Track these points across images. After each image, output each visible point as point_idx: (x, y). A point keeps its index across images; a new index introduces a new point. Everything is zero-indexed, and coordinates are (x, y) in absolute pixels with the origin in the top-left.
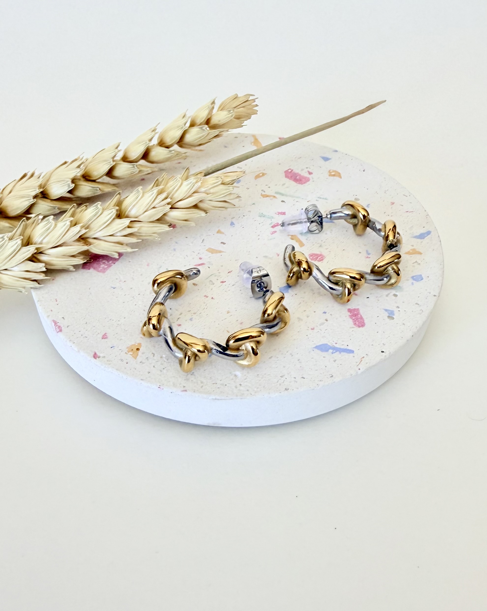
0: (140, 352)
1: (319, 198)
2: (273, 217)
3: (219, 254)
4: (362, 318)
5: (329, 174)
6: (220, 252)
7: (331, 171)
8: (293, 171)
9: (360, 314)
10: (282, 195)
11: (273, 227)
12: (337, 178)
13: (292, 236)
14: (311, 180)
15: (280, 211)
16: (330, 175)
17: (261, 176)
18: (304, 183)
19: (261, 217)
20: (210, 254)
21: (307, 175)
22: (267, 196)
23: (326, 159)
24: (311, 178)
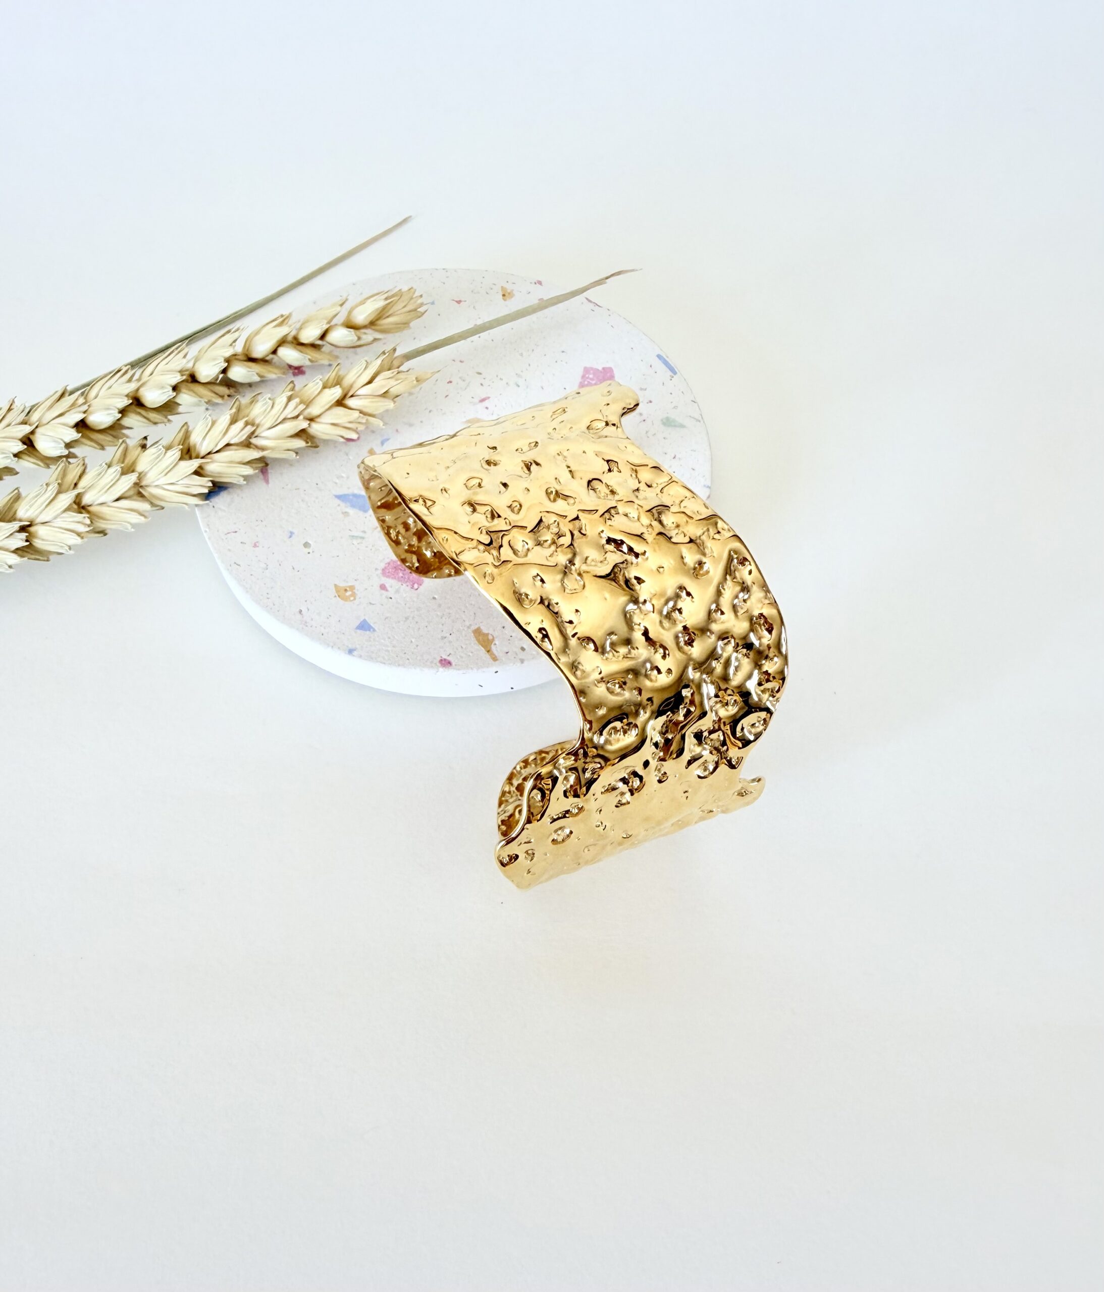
0: (501, 294)
1: (363, 538)
5: (355, 591)
7: (352, 598)
8: (410, 586)
12: (342, 584)
14: (380, 572)
16: (352, 588)
18: (389, 564)
23: (364, 626)
24: (381, 576)
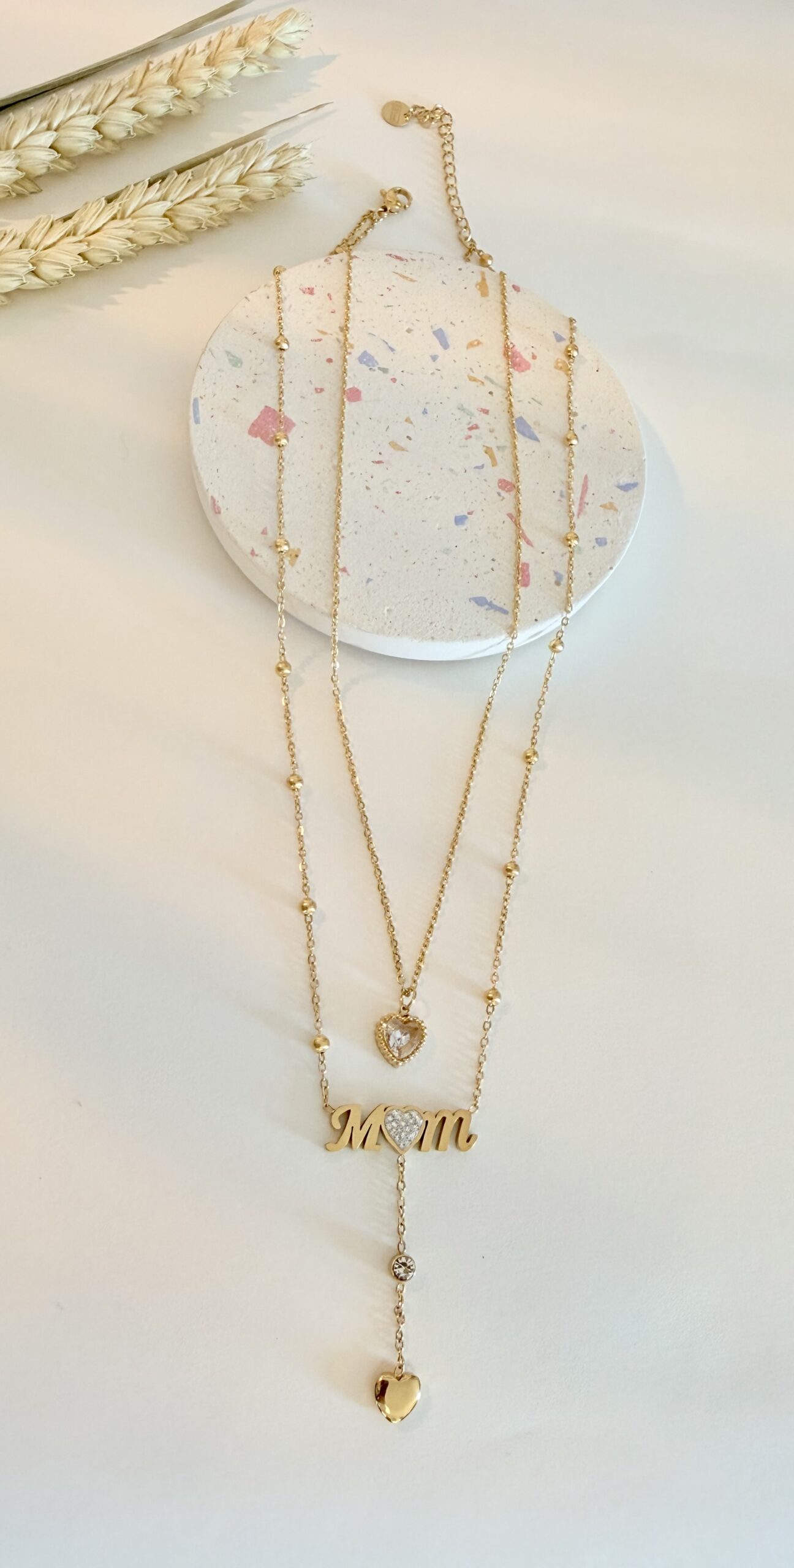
1: (533, 399)
2: (471, 414)
3: (402, 452)
4: (528, 576)
6: (403, 450)
9: (528, 571)
10: (492, 381)
11: (470, 429)
13: (487, 447)
15: (484, 408)
17: (475, 345)
18: (523, 371)
19: (459, 409)
20: (391, 450)
21: (528, 358)
22: (475, 380)
24: (532, 365)
